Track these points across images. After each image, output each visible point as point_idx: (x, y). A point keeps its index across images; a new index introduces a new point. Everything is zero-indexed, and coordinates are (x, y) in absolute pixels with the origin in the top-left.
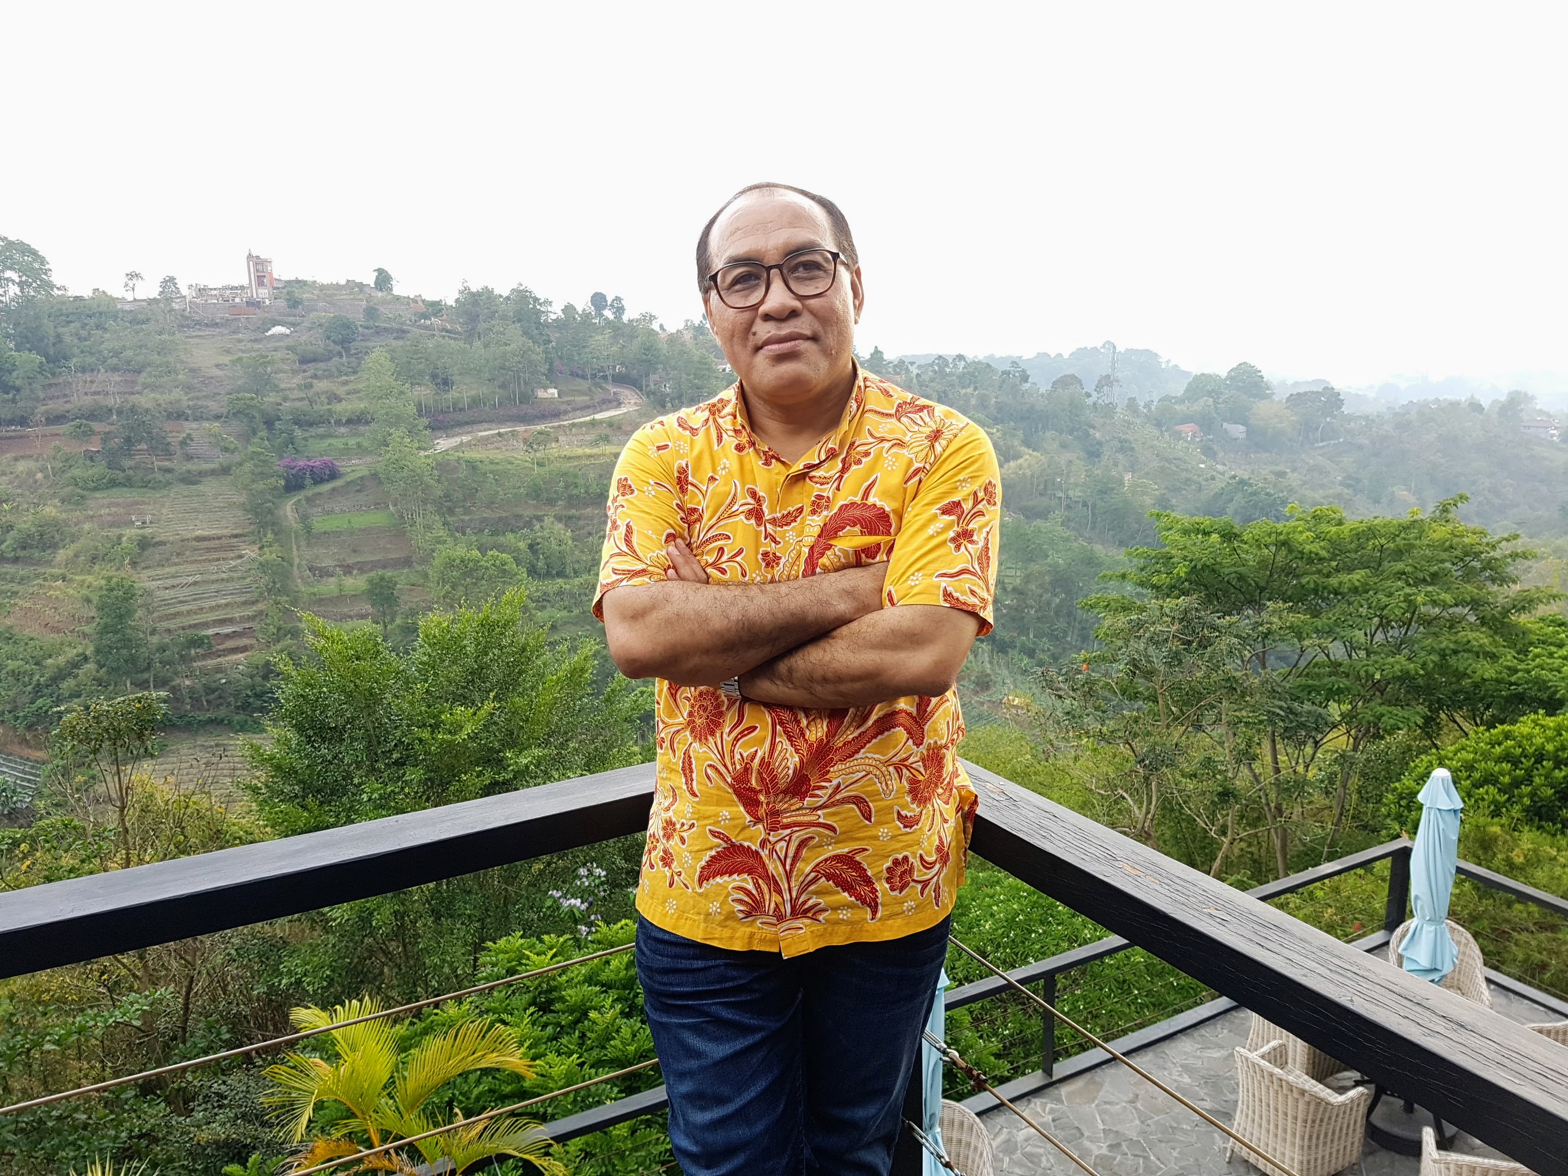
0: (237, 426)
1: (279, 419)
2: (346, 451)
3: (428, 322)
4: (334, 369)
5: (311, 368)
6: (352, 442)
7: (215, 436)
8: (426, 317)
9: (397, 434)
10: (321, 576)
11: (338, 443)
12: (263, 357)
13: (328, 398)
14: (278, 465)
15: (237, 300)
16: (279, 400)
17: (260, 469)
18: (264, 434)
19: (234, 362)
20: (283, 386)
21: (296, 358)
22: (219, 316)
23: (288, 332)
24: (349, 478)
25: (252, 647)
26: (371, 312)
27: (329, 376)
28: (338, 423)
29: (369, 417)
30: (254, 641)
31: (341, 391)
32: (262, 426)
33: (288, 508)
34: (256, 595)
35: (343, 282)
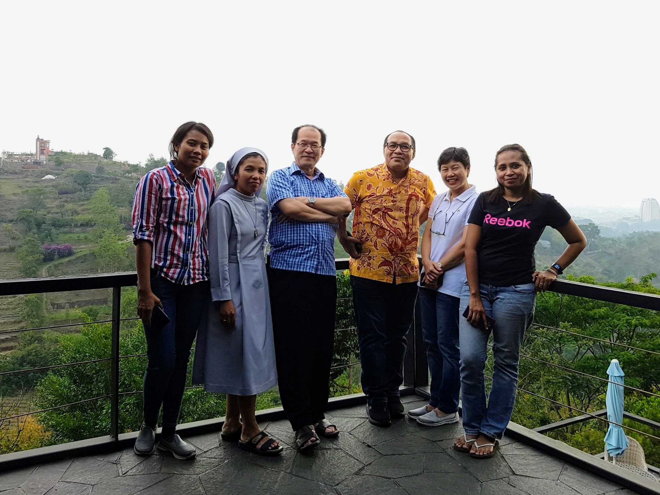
0: (21, 226)
1: (44, 223)
2: (79, 240)
3: (130, 175)
4: (76, 198)
5: (64, 197)
6: (82, 236)
7: (9, 231)
8: (129, 172)
9: (107, 232)
10: (57, 308)
11: (75, 236)
12: (40, 191)
13: (72, 213)
14: (42, 248)
15: (29, 161)
16: (45, 213)
17: (31, 250)
18: (35, 231)
19: (23, 193)
20: (48, 206)
21: (57, 191)
22: (18, 169)
23: (54, 178)
24: (78, 255)
25: (15, 347)
26: (100, 169)
27: (73, 201)
28: (76, 226)
29: (93, 223)
30: (17, 344)
31: (79, 209)
32: (34, 226)
33: (44, 270)
34: (21, 317)
35: (86, 154)
